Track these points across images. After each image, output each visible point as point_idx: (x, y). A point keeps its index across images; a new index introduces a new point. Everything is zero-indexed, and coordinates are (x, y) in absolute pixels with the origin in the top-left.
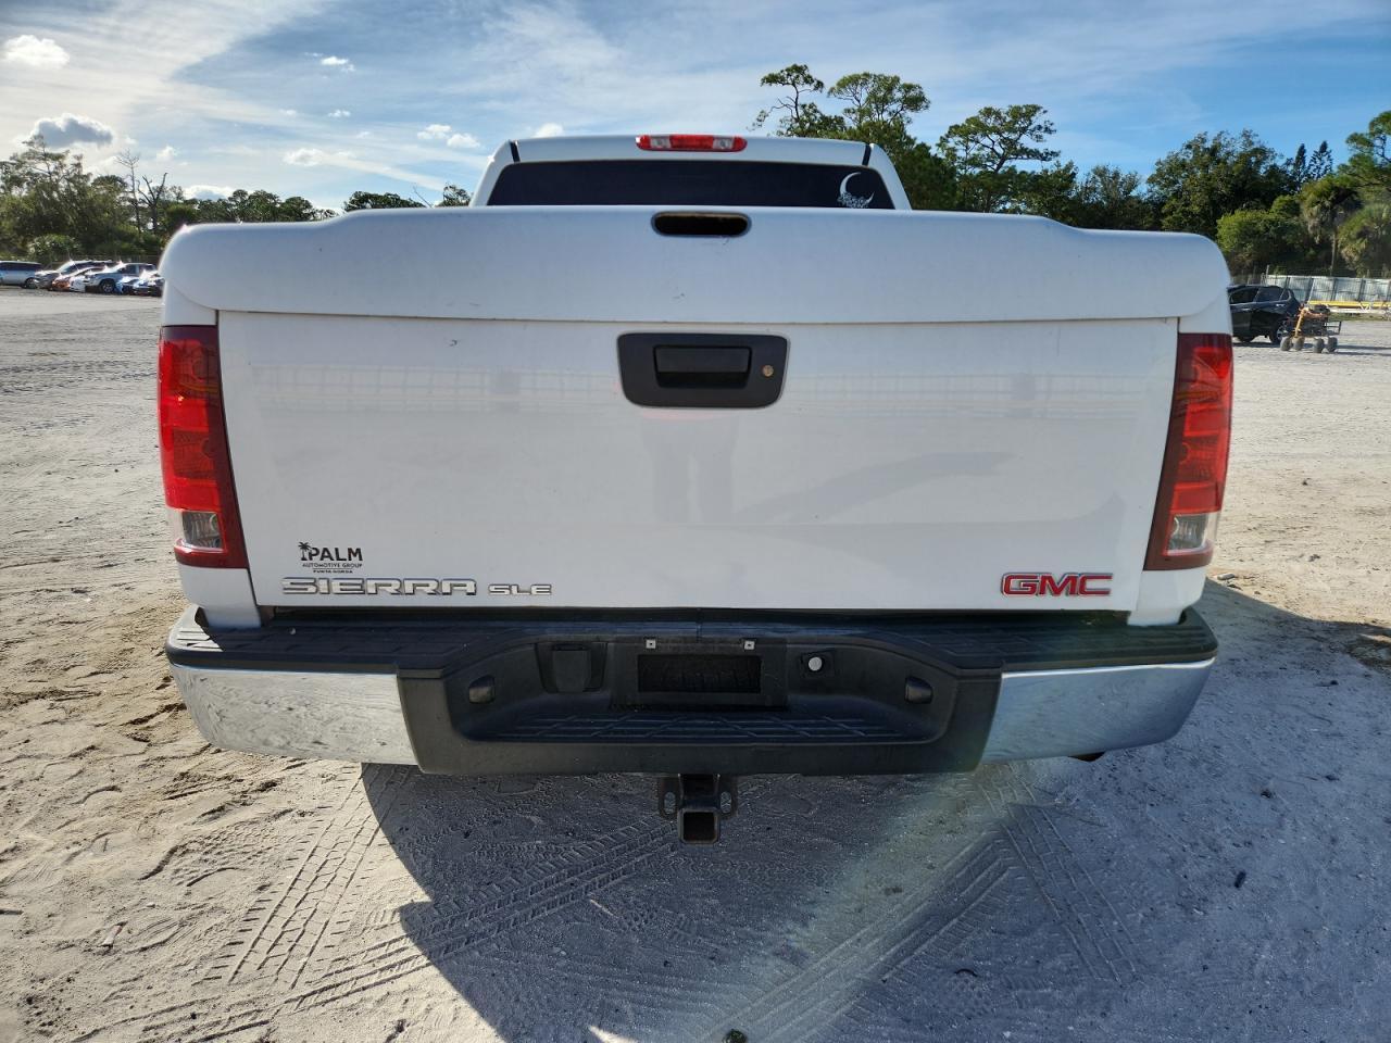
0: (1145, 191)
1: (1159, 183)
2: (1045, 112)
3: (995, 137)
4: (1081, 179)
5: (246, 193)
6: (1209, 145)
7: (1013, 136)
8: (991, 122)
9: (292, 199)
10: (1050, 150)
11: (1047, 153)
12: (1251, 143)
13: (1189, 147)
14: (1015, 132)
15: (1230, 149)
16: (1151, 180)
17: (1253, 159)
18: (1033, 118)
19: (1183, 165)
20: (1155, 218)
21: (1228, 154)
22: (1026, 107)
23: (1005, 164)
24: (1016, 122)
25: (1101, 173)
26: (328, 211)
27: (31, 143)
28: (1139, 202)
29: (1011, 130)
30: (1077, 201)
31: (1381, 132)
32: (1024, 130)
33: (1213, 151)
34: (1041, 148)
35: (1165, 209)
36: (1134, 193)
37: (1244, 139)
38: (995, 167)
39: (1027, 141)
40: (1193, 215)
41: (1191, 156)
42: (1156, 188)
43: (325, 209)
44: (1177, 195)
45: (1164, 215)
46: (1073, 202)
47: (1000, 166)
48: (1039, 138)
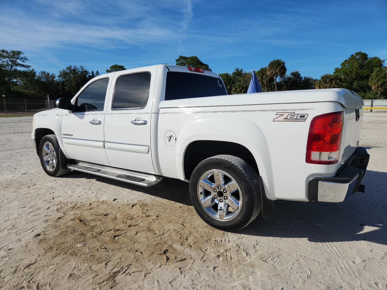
0: (58, 79)
1: (62, 77)
2: (24, 54)
3: (7, 59)
4: (37, 74)
6: (73, 68)
7: (14, 60)
8: (5, 54)
10: (28, 65)
11: (27, 66)
12: (83, 69)
13: (68, 68)
14: (14, 58)
15: (78, 70)
16: (59, 76)
17: (85, 73)
18: (20, 55)
19: (67, 73)
20: (62, 86)
21: (78, 71)
22: (17, 51)
23: (13, 68)
24: (14, 56)
25: (44, 73)
28: (57, 82)
29: (12, 57)
30: (38, 80)
31: (113, 70)
32: (18, 58)
33: (74, 70)
34: (25, 64)
35: (65, 84)
36: (55, 79)
37: (81, 68)
38: (10, 68)
39: (19, 61)
40: (73, 86)
41: (69, 71)
42: (61, 78)
44: (67, 81)
45: (65, 86)
46: (36, 80)
47: (11, 68)
48: (23, 61)
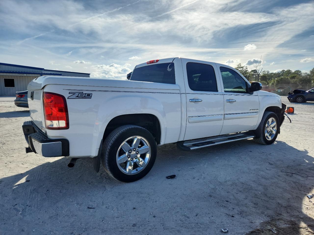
5: (285, 70)
9: (296, 71)
26: (306, 73)
27: (238, 65)
43: (305, 72)
